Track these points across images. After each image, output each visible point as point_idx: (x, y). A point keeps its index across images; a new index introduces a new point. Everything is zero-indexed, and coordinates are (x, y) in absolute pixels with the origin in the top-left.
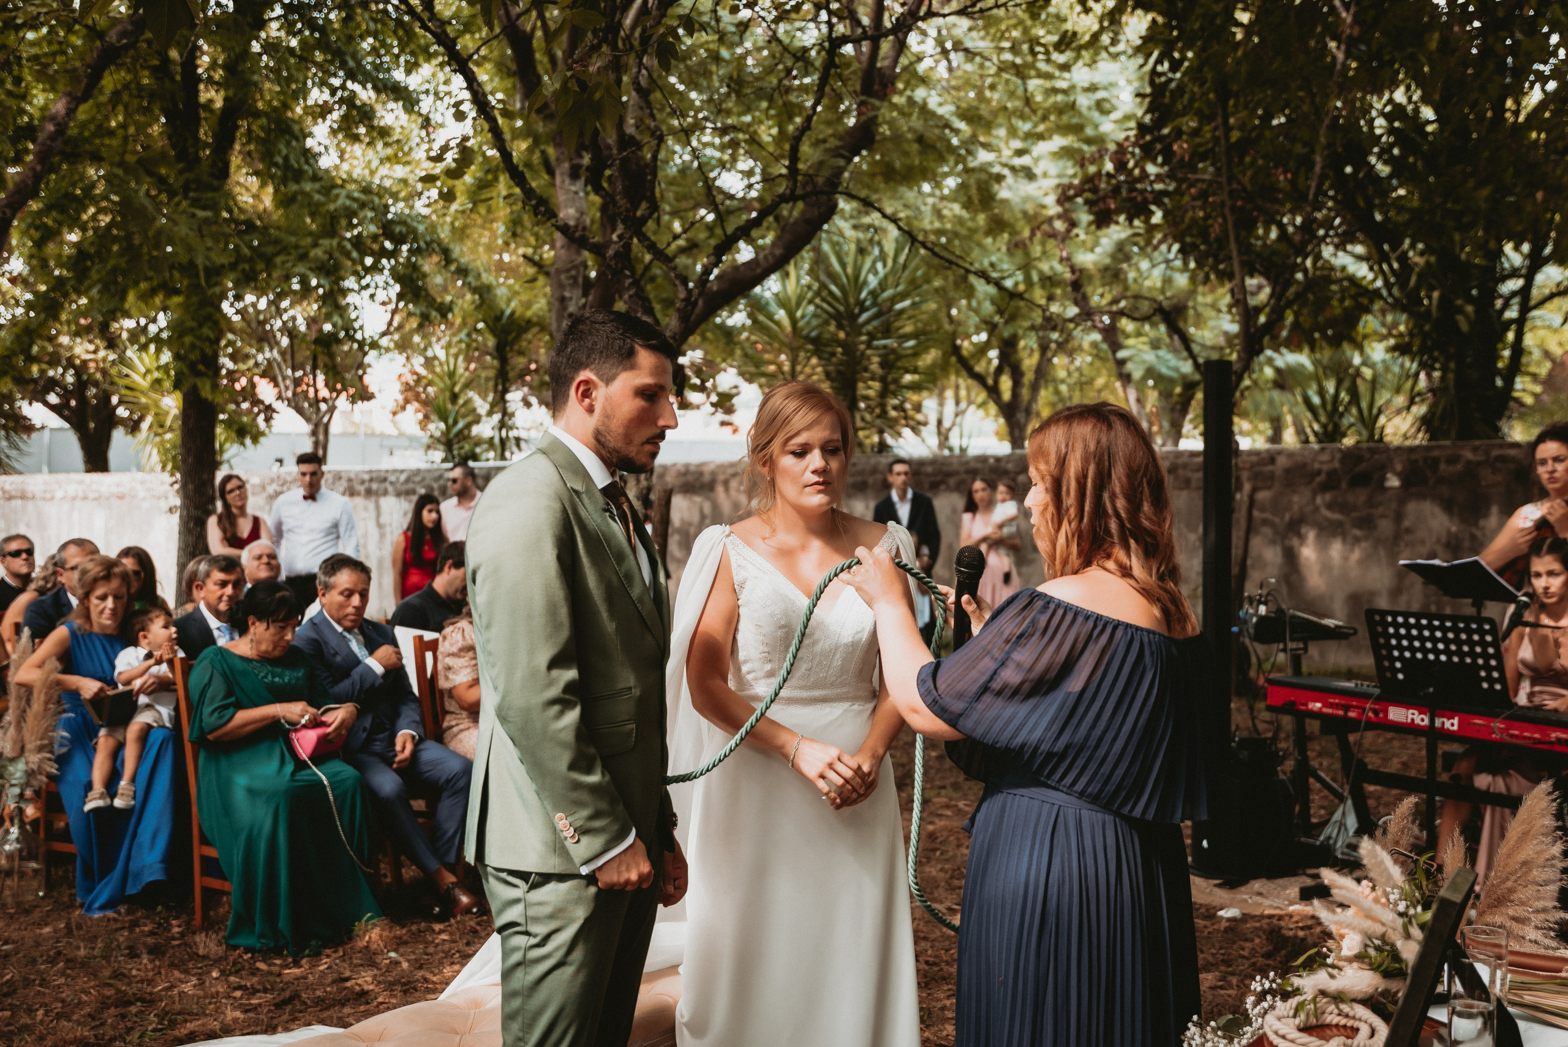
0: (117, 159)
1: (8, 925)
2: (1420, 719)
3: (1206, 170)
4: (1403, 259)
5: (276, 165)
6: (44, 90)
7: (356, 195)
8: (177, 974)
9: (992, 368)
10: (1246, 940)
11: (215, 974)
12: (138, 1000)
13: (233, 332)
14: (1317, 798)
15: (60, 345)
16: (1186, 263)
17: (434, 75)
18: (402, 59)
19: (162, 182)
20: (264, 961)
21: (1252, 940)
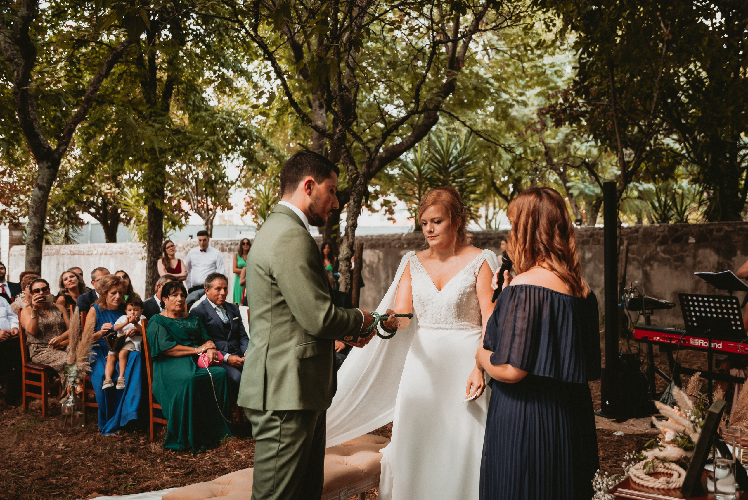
0: (121, 103)
1: (68, 439)
2: (704, 344)
3: (605, 100)
4: (694, 139)
5: (190, 104)
6: (89, 74)
7: (225, 116)
8: (142, 461)
9: (510, 193)
10: (626, 445)
11: (158, 461)
12: (124, 472)
13: (171, 179)
14: (659, 381)
15: (96, 186)
16: (596, 143)
17: (259, 65)
18: (246, 58)
19: (140, 113)
20: (181, 455)
21: (629, 446)
